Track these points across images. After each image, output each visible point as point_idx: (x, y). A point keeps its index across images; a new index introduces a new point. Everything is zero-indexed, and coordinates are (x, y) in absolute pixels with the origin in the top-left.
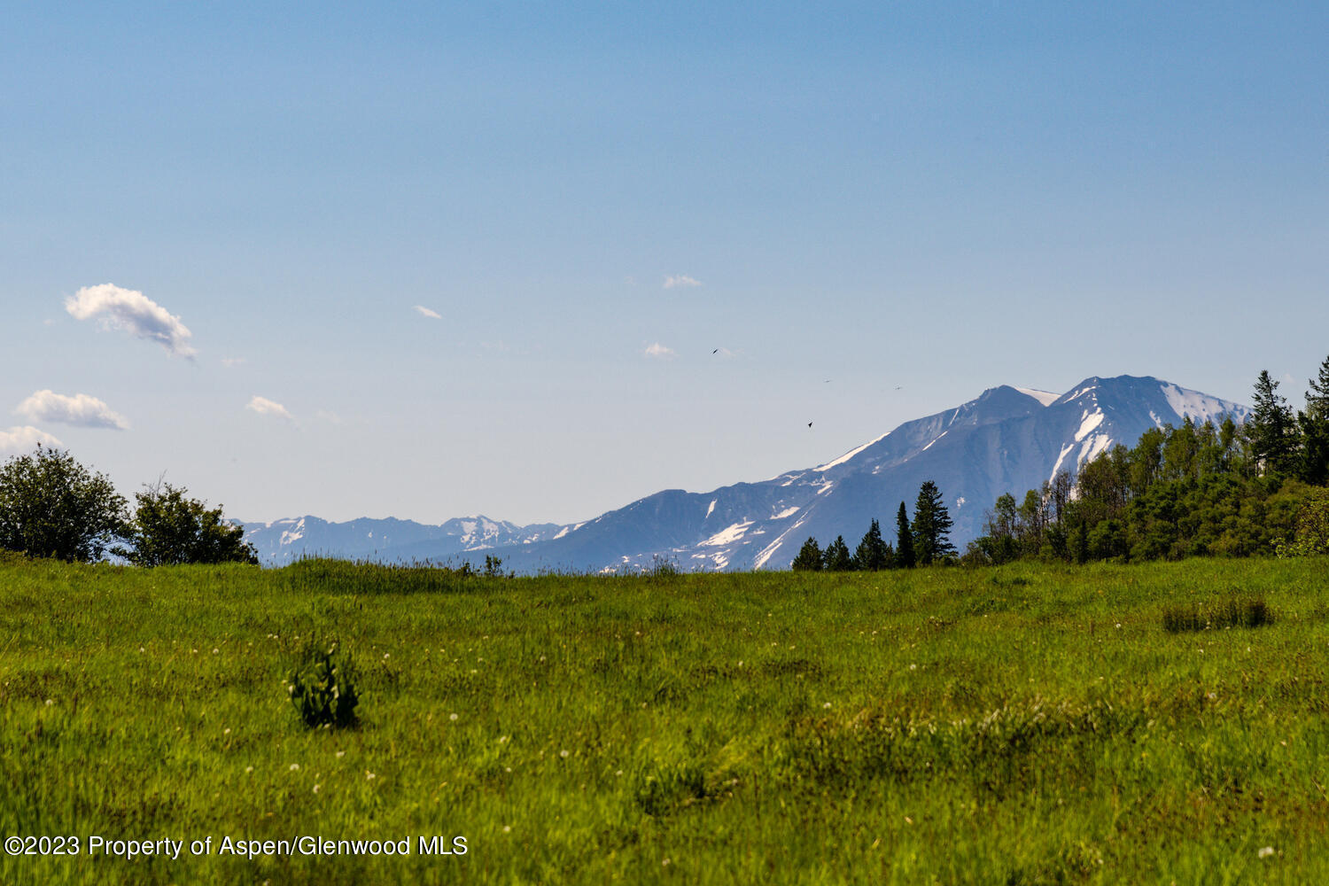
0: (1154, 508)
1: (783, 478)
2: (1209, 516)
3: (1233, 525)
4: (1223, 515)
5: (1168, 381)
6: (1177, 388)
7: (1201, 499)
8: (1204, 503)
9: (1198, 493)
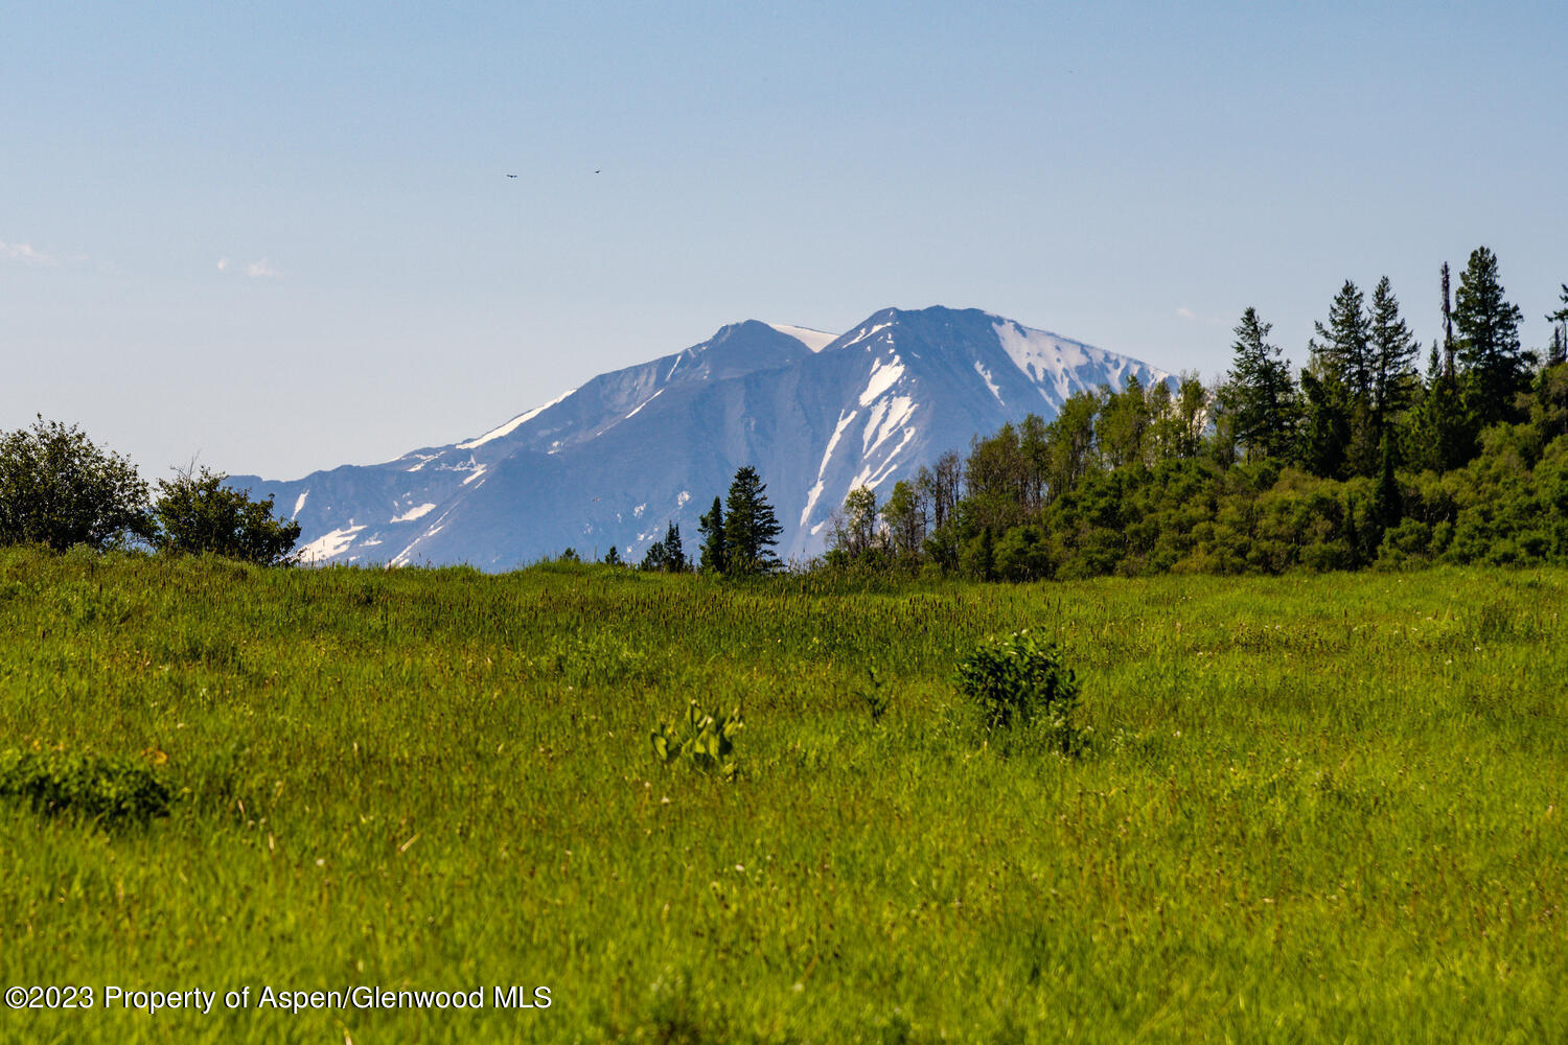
0: (1088, 509)
1: (411, 459)
2: (1172, 522)
3: (1210, 535)
4: (1193, 522)
5: (1002, 315)
6: (1018, 327)
7: (1160, 497)
8: (1164, 502)
9: (1155, 488)
